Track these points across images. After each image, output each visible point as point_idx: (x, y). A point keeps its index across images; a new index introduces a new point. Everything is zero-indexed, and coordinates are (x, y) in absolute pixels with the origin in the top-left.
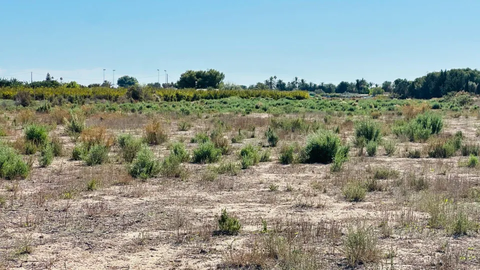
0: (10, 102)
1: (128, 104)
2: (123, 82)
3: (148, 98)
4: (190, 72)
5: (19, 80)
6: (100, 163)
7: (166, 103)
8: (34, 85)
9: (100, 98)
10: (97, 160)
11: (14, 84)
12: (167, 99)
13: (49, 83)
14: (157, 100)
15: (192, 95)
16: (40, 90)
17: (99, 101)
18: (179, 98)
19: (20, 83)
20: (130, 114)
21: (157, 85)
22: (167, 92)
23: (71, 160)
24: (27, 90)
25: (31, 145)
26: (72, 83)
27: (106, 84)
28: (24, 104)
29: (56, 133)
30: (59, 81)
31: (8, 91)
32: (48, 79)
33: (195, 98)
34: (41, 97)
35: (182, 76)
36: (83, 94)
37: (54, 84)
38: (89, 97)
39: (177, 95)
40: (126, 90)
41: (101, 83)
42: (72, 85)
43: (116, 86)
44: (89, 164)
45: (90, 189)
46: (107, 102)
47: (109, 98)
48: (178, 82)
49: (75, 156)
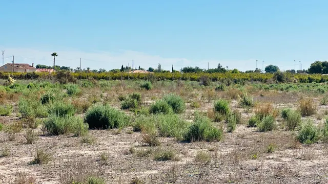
0: (195, 83)
1: (274, 85)
2: (269, 69)
3: (289, 81)
4: (317, 62)
5: (201, 68)
6: (270, 130)
7: (302, 84)
8: (210, 71)
9: (255, 80)
10: (268, 127)
11: (197, 70)
12: (302, 81)
13: (220, 70)
14: (295, 82)
15: (320, 79)
16: (214, 75)
17: (254, 82)
18: (310, 80)
19: (201, 70)
20: (280, 92)
21: (293, 71)
22: (302, 76)
23: (248, 127)
24: (206, 74)
25: (219, 115)
26: (235, 70)
27: (257, 71)
28: (205, 84)
29: (232, 105)
30: (226, 69)
31: (194, 76)
32: (219, 67)
33: (322, 81)
34: (215, 79)
35: (312, 65)
36: (243, 77)
37: (223, 71)
38: (247, 79)
39: (309, 78)
40: (273, 75)
41: (254, 69)
42: (235, 71)
43: (264, 72)
44: (263, 131)
45: (269, 151)
46: (260, 84)
47: (260, 80)
48: (309, 70)
49: (251, 124)
